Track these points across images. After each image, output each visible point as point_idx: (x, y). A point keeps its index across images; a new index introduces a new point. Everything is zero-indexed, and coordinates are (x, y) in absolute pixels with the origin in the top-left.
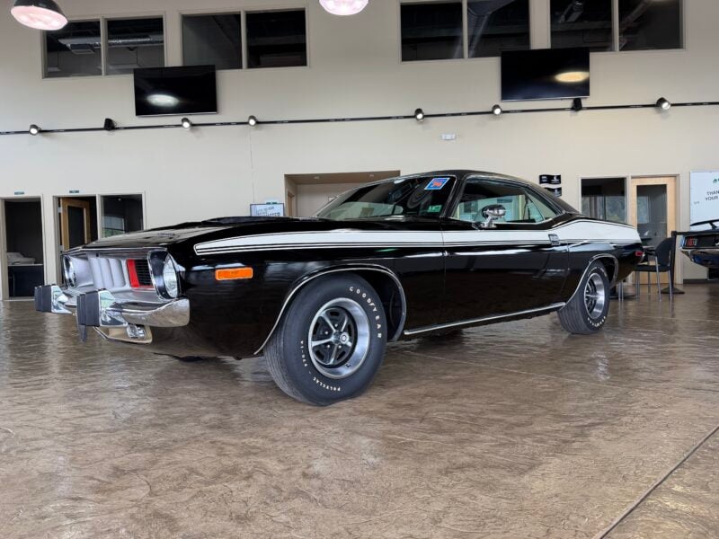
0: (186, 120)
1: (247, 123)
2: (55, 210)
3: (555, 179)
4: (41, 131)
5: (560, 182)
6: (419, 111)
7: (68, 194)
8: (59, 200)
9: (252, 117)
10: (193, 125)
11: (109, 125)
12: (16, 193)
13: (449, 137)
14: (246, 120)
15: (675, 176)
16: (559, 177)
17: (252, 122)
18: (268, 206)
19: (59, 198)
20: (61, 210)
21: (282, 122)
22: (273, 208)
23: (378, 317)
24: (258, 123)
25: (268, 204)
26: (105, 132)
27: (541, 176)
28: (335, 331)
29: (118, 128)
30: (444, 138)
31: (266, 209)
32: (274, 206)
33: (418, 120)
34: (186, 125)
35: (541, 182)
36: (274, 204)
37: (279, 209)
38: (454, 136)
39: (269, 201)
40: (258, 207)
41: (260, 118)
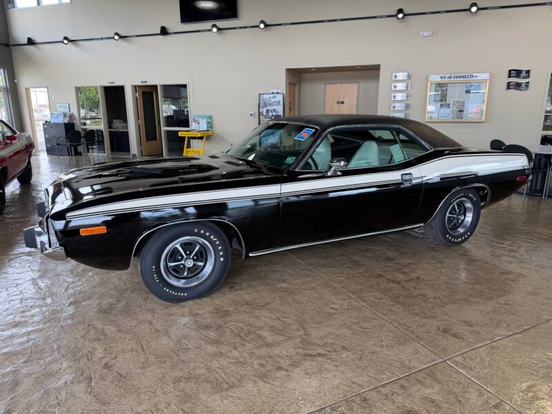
0: (214, 26)
1: (258, 26)
2: (134, 95)
3: (524, 74)
4: (121, 37)
5: (528, 77)
6: (400, 11)
7: (140, 84)
8: (135, 88)
9: (262, 22)
10: (219, 29)
11: (164, 31)
12: (110, 83)
13: (426, 34)
14: (258, 24)
16: (528, 72)
17: (262, 26)
18: (273, 95)
19: (136, 86)
20: (137, 94)
21: (286, 24)
22: (276, 97)
23: (220, 248)
24: (266, 26)
25: (273, 93)
26: (161, 37)
27: (510, 71)
28: (185, 256)
29: (169, 34)
30: (421, 35)
31: (271, 98)
32: (277, 95)
33: (398, 18)
34: (215, 30)
35: (509, 77)
36: (278, 93)
37: (280, 98)
38: (431, 33)
39: (273, 91)
40: (265, 96)
41: (268, 22)
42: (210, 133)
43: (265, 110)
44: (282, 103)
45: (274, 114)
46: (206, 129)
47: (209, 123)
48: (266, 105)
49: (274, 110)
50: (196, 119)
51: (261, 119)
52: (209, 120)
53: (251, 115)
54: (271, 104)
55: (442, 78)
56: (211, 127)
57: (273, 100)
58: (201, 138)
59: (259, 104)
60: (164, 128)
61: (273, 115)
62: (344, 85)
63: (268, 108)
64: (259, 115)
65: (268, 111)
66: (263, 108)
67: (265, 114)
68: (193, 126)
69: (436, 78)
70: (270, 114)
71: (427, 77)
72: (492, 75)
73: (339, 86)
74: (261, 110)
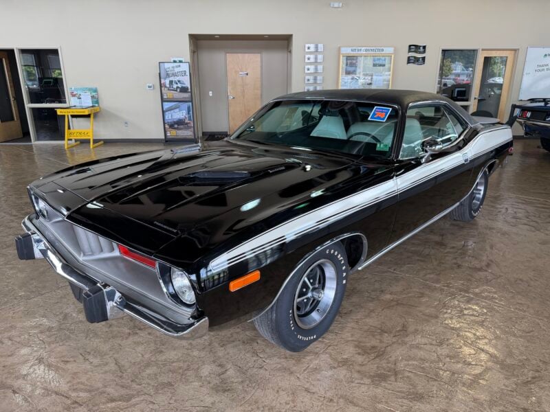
3: (422, 49)
5: (424, 52)
13: (336, 5)
15: (515, 50)
16: (424, 47)
18: (175, 64)
22: (179, 66)
23: (344, 268)
25: (175, 62)
27: (410, 46)
28: (311, 287)
30: (332, 5)
31: (173, 67)
32: (181, 64)
35: (409, 51)
36: (180, 62)
37: (185, 67)
38: (341, 4)
39: (174, 59)
40: (167, 65)
42: (97, 109)
43: (167, 82)
44: (188, 73)
45: (179, 85)
46: (91, 105)
47: (93, 97)
48: (168, 75)
49: (179, 81)
50: (75, 93)
51: (163, 91)
52: (94, 94)
53: (150, 87)
54: (174, 75)
55: (352, 50)
56: (97, 102)
57: (177, 70)
58: (88, 116)
59: (160, 74)
60: (28, 106)
61: (178, 87)
62: (247, 55)
63: (171, 79)
64: (161, 87)
65: (171, 82)
66: (165, 79)
67: (168, 86)
68: (71, 101)
69: (347, 51)
70: (175, 86)
71: (339, 49)
72: (395, 50)
73: (240, 55)
74: (163, 81)
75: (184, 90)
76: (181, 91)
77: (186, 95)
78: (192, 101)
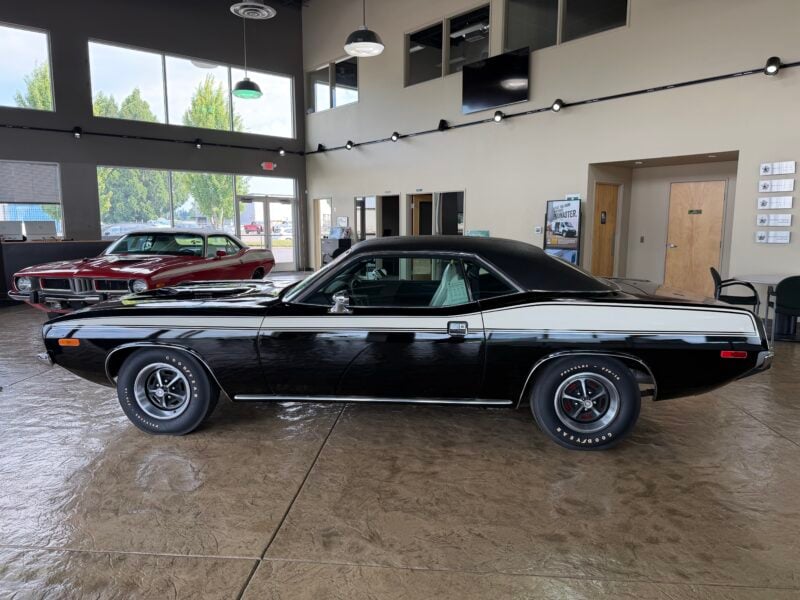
0: (498, 113)
1: (551, 108)
2: (408, 206)
4: (399, 137)
6: (772, 61)
7: (415, 192)
8: (411, 198)
9: (557, 102)
10: (505, 117)
11: (444, 126)
12: (386, 192)
17: (557, 106)
18: (568, 202)
19: (412, 196)
20: (413, 206)
21: (592, 101)
22: (569, 205)
23: (193, 381)
24: (563, 105)
25: (569, 199)
26: (440, 133)
29: (450, 128)
31: (562, 207)
32: (572, 202)
33: (767, 74)
34: (498, 118)
36: (573, 199)
37: (575, 206)
39: (570, 196)
40: (555, 204)
41: (566, 100)
43: (553, 224)
44: (577, 214)
45: (566, 229)
48: (555, 216)
49: (566, 223)
51: (548, 236)
53: (537, 231)
54: (563, 216)
57: (565, 209)
59: (546, 215)
61: (564, 231)
62: (703, 184)
63: (558, 220)
64: (546, 230)
65: (557, 224)
66: (551, 221)
67: (553, 229)
70: (561, 229)
73: (692, 185)
74: (548, 223)
75: (570, 234)
76: (567, 236)
77: (573, 241)
78: (579, 250)
